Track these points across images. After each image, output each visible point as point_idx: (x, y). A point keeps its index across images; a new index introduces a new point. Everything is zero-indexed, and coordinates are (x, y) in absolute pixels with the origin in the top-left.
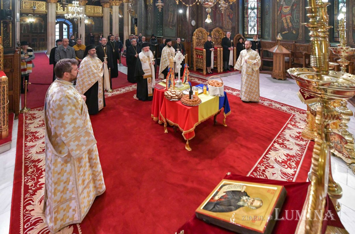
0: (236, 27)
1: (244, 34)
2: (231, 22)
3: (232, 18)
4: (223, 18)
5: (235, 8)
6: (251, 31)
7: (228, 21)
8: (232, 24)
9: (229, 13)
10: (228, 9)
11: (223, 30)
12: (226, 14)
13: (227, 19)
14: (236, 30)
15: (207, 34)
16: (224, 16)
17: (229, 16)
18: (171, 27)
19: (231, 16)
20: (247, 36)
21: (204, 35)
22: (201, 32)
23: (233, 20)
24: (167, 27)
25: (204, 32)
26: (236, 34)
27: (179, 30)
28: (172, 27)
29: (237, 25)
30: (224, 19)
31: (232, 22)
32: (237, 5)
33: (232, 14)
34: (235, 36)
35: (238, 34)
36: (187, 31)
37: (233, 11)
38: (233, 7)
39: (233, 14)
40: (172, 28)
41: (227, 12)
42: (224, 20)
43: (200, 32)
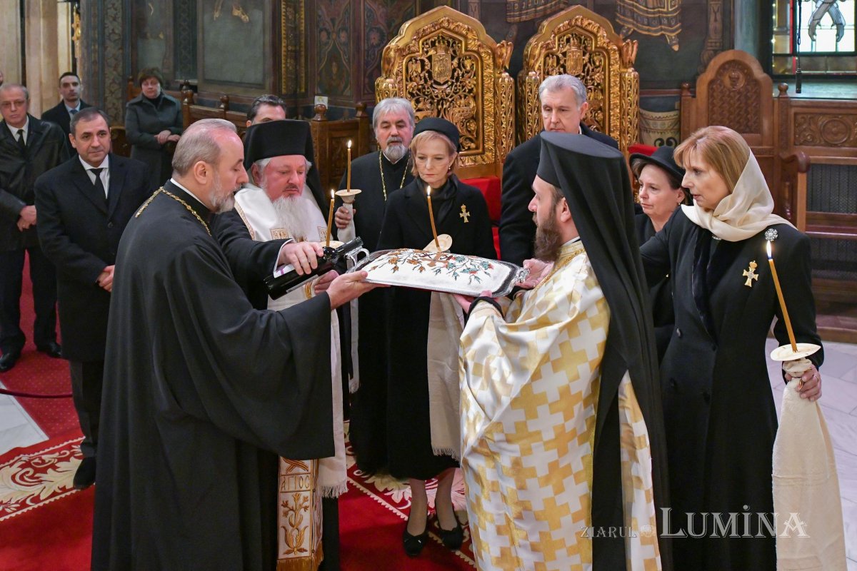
1: (765, 53)
6: (812, 32)
11: (618, 28)
14: (712, 25)
15: (495, 56)
18: (237, 13)
20: (789, 64)
21: (468, 63)
22: (451, 43)
24: (217, 15)
25: (473, 45)
26: (716, 52)
27: (295, 29)
28: (245, 11)
34: (705, 66)
35: (728, 56)
36: (343, 36)
40: (245, 18)
43: (442, 38)
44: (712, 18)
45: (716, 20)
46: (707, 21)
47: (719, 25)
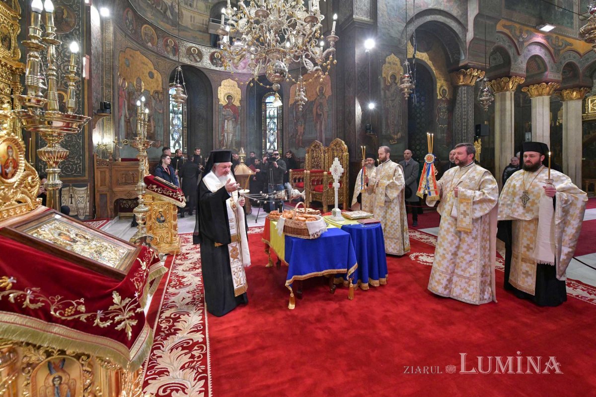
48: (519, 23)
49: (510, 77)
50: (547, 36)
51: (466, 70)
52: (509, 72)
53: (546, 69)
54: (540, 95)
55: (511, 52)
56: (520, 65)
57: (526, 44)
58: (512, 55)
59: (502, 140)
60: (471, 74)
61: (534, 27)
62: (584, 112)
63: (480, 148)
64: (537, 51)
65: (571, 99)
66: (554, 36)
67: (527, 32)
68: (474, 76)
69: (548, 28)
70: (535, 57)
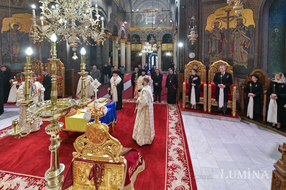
0: (256, 60)
2: (247, 52)
3: (249, 47)
4: (233, 48)
5: (255, 33)
7: (242, 51)
8: (248, 56)
9: (245, 42)
10: (243, 36)
12: (240, 42)
13: (241, 49)
14: (255, 64)
16: (235, 46)
17: (244, 45)
19: (247, 45)
23: (250, 50)
29: (256, 57)
30: (235, 49)
31: (249, 53)
32: (257, 29)
33: (248, 43)
34: (252, 72)
35: (257, 70)
37: (250, 38)
38: (251, 33)
39: (250, 42)
41: (241, 41)
42: (236, 51)
44: (255, 63)
45: (256, 63)
46: (254, 64)
47: (257, 64)
48: (120, 19)
49: (118, 36)
50: (125, 25)
51: (107, 32)
52: (117, 34)
53: (125, 35)
54: (123, 42)
55: (118, 28)
56: (120, 33)
57: (121, 26)
58: (118, 29)
59: (115, 57)
60: (108, 34)
61: (123, 21)
62: (131, 49)
63: (110, 60)
64: (123, 29)
65: (128, 44)
66: (126, 25)
67: (121, 22)
68: (109, 35)
69: (126, 23)
70: (123, 31)
